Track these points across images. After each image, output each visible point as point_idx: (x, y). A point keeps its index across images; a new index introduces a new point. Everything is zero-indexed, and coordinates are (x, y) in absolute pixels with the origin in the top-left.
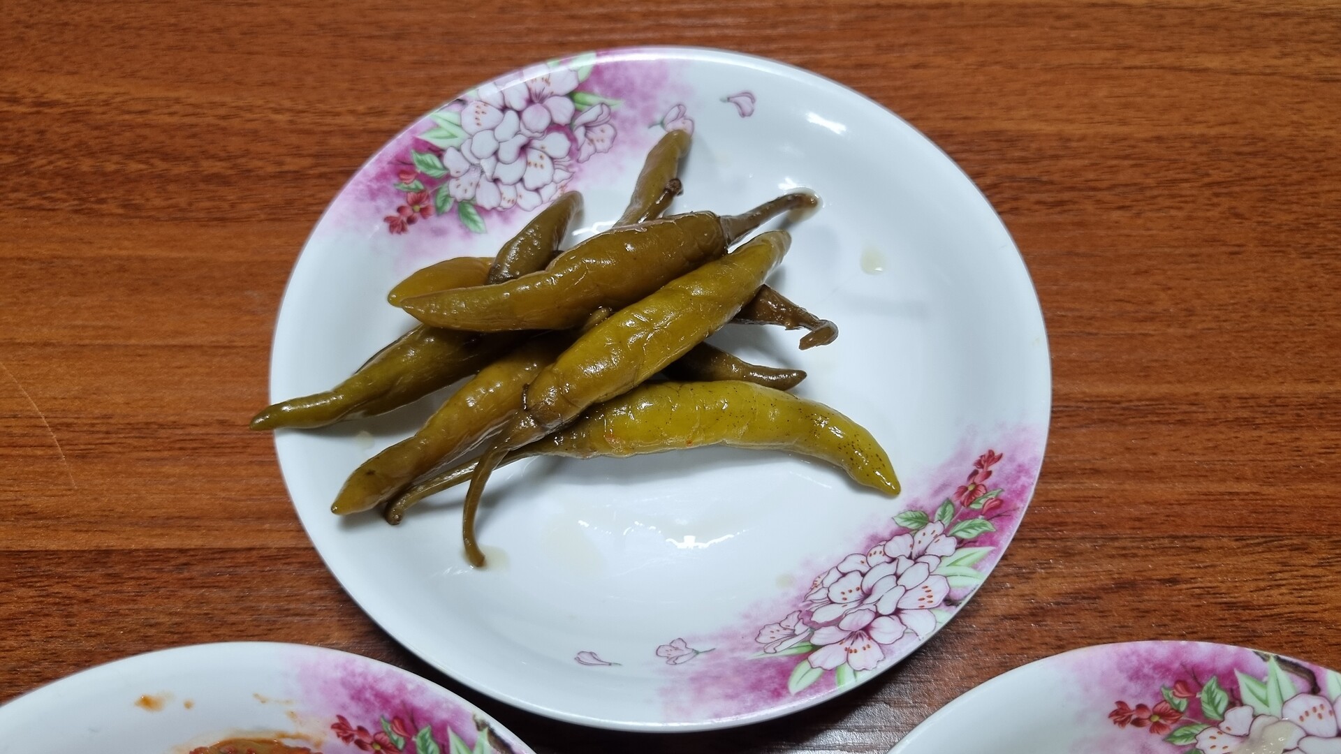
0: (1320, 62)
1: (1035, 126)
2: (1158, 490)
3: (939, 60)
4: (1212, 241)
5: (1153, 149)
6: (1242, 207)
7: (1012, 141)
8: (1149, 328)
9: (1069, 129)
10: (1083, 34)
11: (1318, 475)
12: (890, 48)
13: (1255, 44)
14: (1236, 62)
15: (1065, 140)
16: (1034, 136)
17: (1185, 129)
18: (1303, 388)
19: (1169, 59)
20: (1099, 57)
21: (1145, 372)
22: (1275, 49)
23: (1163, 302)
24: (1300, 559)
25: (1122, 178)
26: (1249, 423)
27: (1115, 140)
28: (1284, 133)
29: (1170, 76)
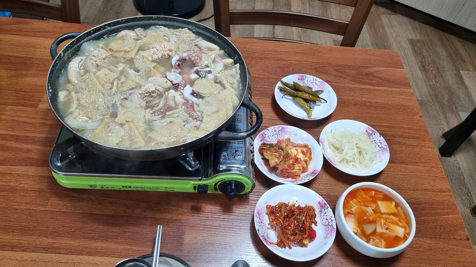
0: (409, 97)
1: (379, 101)
2: (392, 133)
3: (369, 94)
4: (397, 113)
5: (392, 104)
6: (401, 110)
7: (377, 103)
8: (391, 120)
9: (383, 102)
10: (384, 93)
11: (407, 133)
12: (364, 93)
13: (402, 95)
14: (400, 97)
15: (383, 103)
16: (379, 102)
17: (395, 103)
18: (406, 126)
19: (393, 96)
20: (386, 95)
21: (391, 124)
22: (405, 96)
23: (393, 118)
24: (405, 139)
25: (389, 107)
26: (401, 129)
27: (388, 103)
28: (405, 104)
29: (393, 98)
